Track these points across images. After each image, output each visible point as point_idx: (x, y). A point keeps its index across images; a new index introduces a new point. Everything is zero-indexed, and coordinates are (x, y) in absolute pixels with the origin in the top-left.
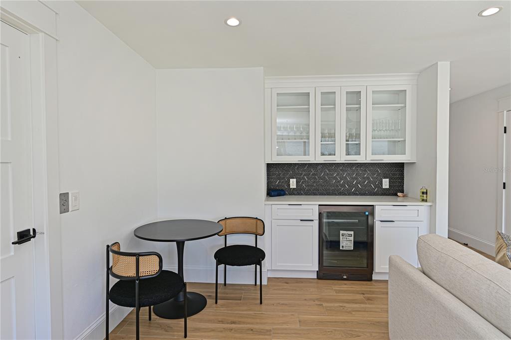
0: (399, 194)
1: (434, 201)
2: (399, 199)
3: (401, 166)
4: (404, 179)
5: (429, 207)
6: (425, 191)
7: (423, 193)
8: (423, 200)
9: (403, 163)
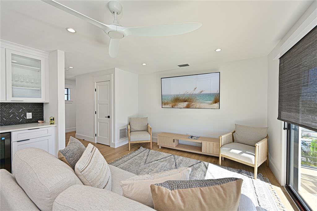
0: (39, 121)
1: (57, 124)
2: (39, 124)
3: (41, 105)
4: (43, 112)
5: (55, 127)
6: (52, 118)
7: (51, 120)
8: (51, 124)
9: (43, 103)
